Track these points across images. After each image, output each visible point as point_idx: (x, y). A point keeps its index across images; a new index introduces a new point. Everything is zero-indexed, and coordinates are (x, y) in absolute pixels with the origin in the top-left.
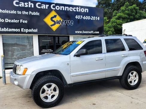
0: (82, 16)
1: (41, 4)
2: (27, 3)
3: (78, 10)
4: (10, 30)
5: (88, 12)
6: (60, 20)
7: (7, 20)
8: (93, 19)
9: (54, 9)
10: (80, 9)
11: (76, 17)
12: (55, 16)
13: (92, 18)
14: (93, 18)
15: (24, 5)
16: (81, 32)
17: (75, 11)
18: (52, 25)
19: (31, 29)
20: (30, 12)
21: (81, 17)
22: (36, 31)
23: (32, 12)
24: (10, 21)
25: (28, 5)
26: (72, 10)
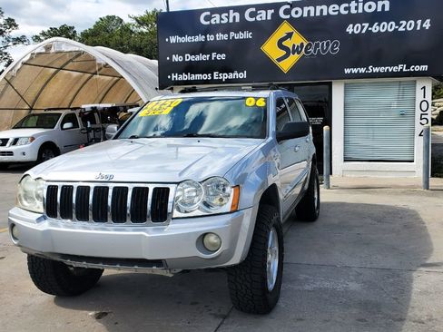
0: (366, 25)
1: (257, 10)
2: (227, 14)
3: (357, 8)
4: (193, 77)
5: (387, 9)
6: (302, 44)
7: (189, 58)
8: (405, 27)
9: (288, 17)
10: (361, 5)
11: (350, 29)
12: (289, 35)
13: (403, 26)
14: (407, 25)
15: (221, 19)
16: (362, 70)
17: (347, 12)
18: (280, 60)
19: (233, 73)
20: (232, 34)
21: (363, 27)
22: (243, 75)
23: (237, 32)
24: (192, 58)
25: (228, 17)
26: (336, 13)
